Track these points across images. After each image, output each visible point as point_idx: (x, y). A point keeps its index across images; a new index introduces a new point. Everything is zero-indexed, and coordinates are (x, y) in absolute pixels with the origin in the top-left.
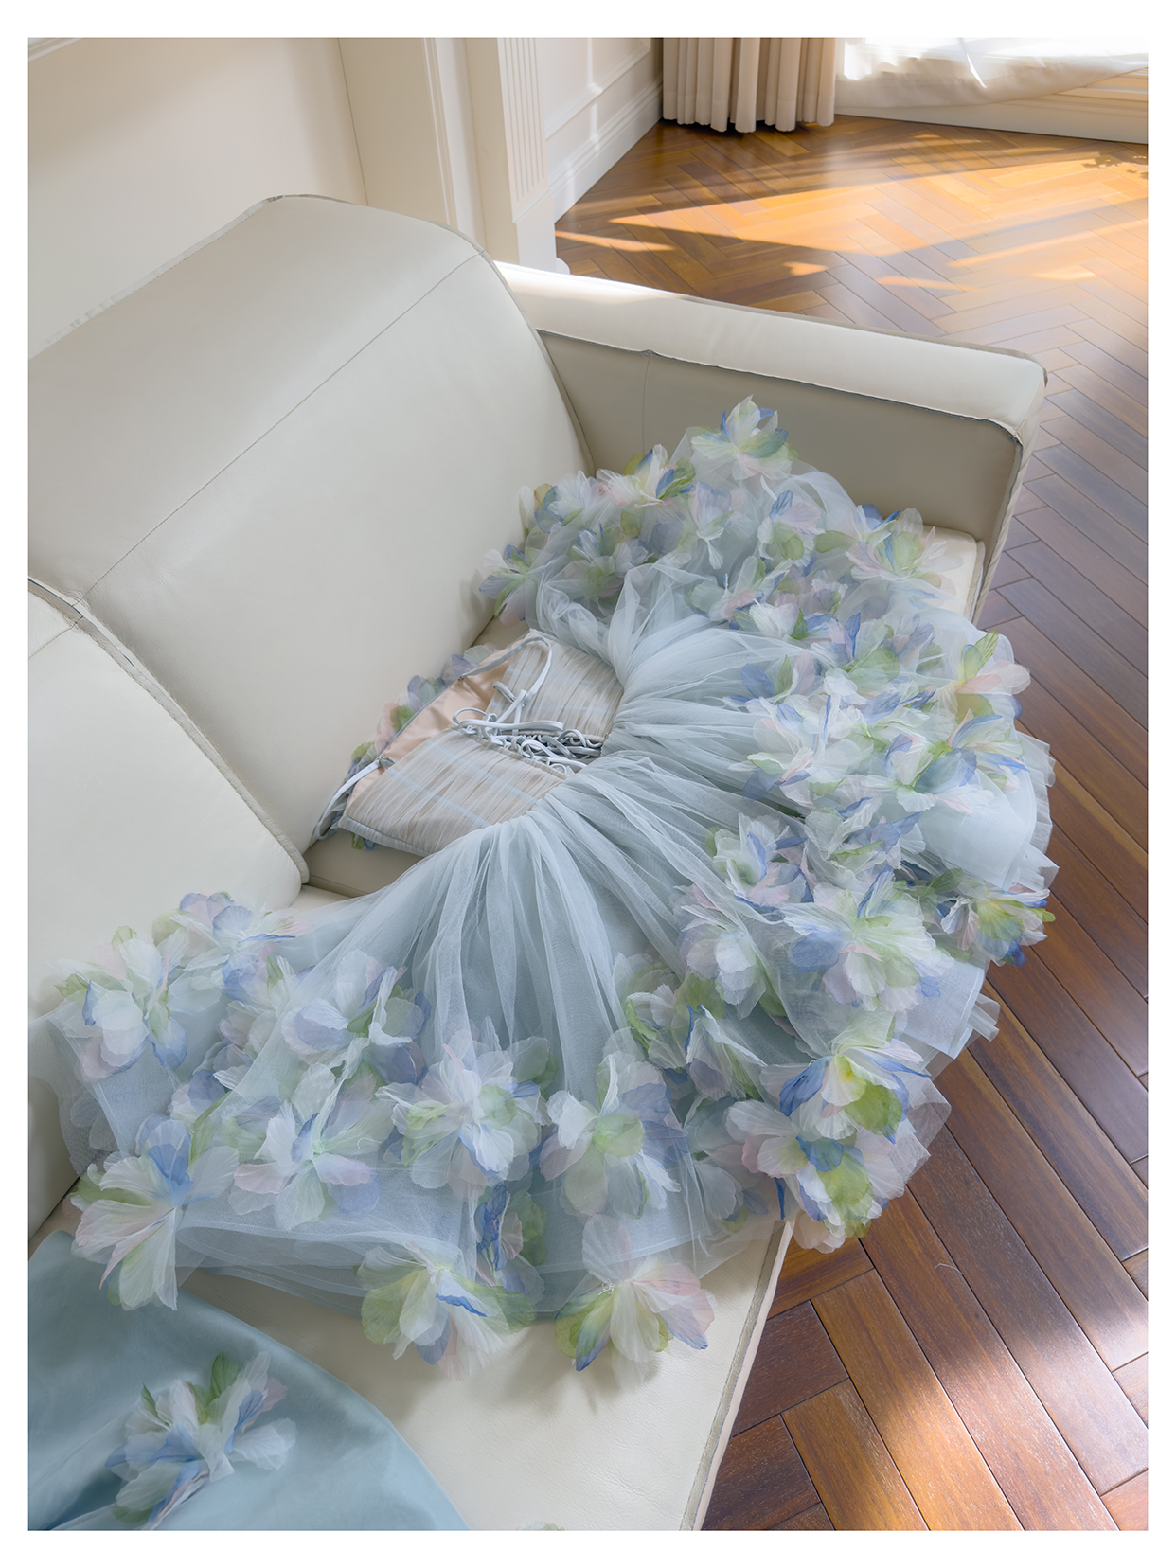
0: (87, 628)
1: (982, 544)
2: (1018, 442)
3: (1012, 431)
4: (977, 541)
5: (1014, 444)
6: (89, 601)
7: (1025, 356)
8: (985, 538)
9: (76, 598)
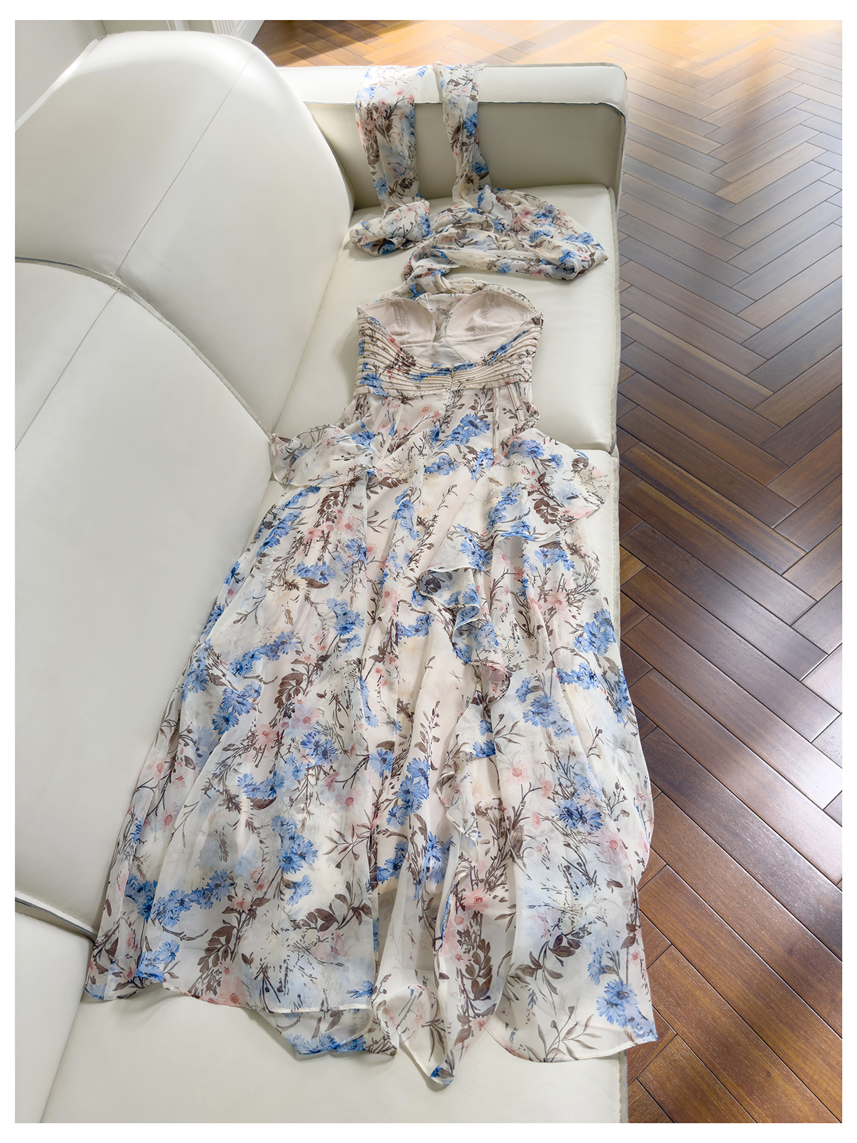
0: (124, 292)
1: (611, 189)
2: (622, 114)
3: (618, 108)
4: (607, 188)
5: (620, 114)
6: (120, 276)
7: (611, 65)
8: (611, 185)
9: (112, 276)
